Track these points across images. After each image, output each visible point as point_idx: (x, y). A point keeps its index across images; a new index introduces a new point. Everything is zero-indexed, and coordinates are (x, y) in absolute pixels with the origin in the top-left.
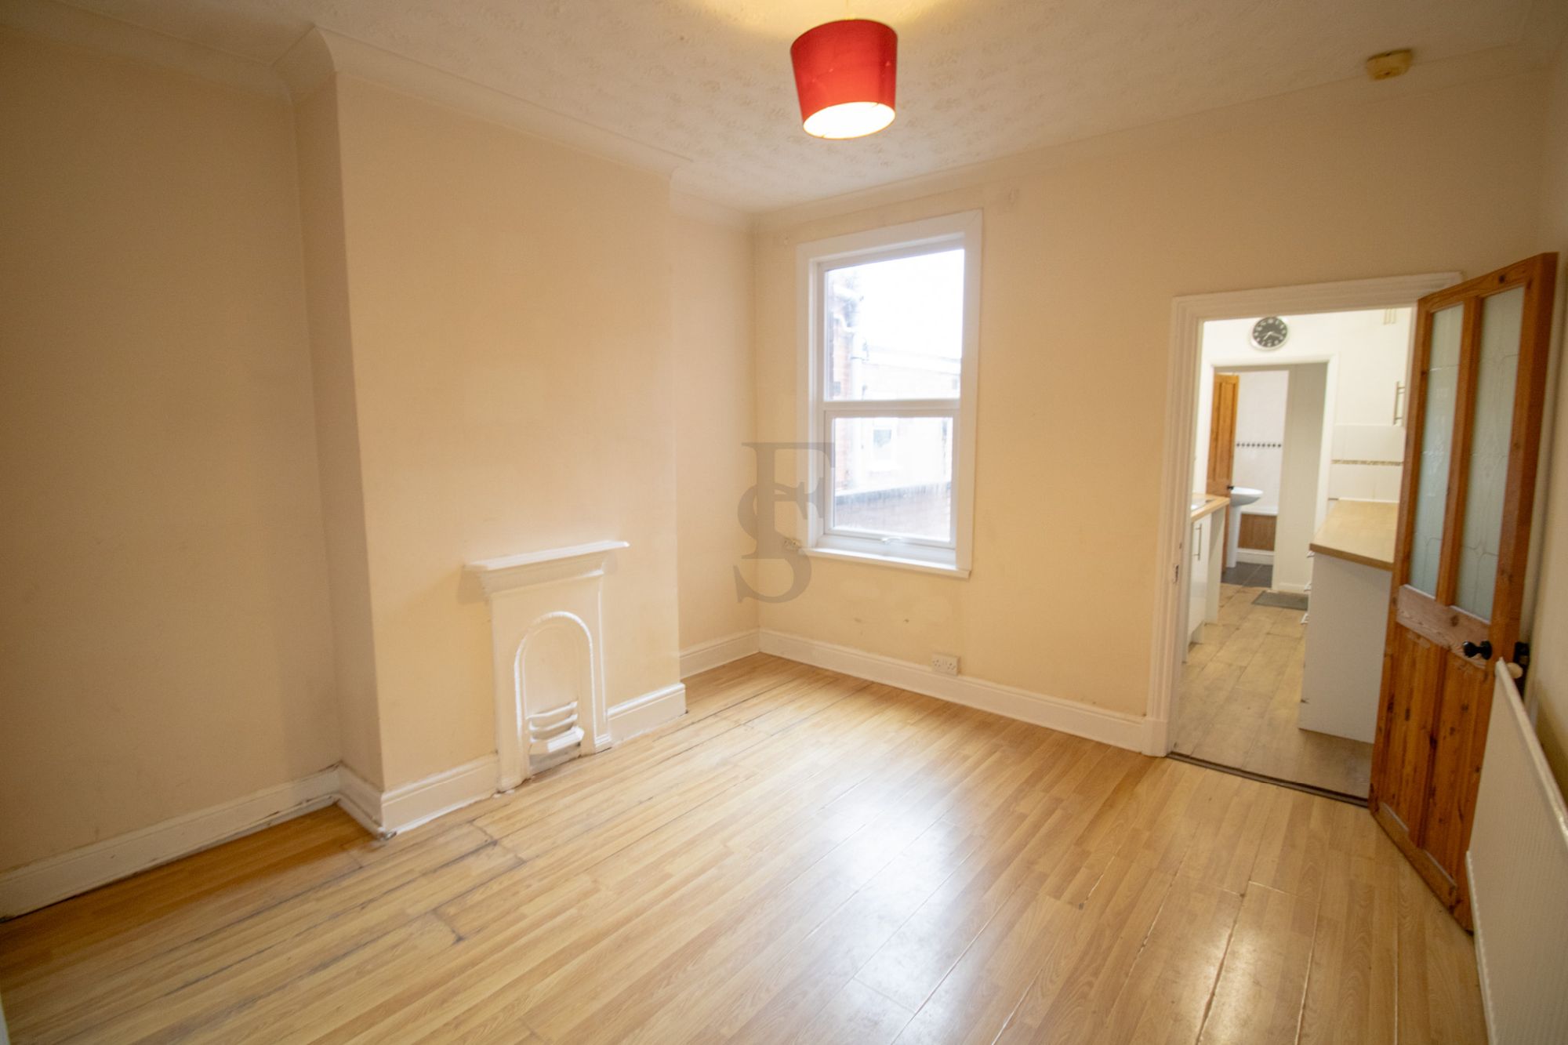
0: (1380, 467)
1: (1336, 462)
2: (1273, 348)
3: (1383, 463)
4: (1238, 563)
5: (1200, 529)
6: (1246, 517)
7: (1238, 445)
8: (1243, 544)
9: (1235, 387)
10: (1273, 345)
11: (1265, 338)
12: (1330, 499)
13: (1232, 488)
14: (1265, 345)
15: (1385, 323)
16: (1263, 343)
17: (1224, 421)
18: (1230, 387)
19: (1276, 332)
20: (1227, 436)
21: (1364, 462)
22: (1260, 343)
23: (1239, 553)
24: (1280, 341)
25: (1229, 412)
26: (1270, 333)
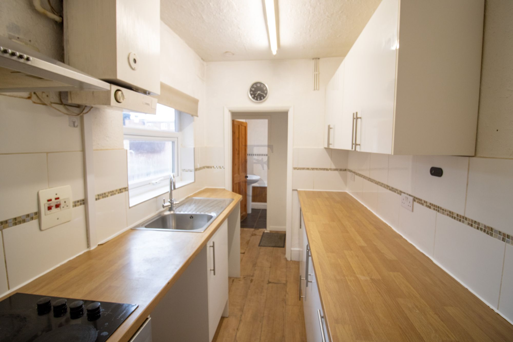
0: (315, 171)
1: (295, 168)
2: (261, 101)
3: (317, 169)
4: (253, 210)
5: (213, 246)
6: (254, 188)
7: (248, 155)
8: (254, 201)
9: (246, 128)
10: (261, 99)
11: (256, 95)
12: (293, 190)
13: (247, 177)
14: (257, 99)
15: (314, 90)
16: (255, 98)
17: (242, 144)
18: (243, 128)
19: (261, 92)
20: (244, 151)
21: (308, 169)
22: (254, 98)
23: (252, 205)
24: (264, 97)
25: (244, 140)
26: (259, 92)
